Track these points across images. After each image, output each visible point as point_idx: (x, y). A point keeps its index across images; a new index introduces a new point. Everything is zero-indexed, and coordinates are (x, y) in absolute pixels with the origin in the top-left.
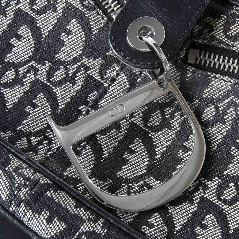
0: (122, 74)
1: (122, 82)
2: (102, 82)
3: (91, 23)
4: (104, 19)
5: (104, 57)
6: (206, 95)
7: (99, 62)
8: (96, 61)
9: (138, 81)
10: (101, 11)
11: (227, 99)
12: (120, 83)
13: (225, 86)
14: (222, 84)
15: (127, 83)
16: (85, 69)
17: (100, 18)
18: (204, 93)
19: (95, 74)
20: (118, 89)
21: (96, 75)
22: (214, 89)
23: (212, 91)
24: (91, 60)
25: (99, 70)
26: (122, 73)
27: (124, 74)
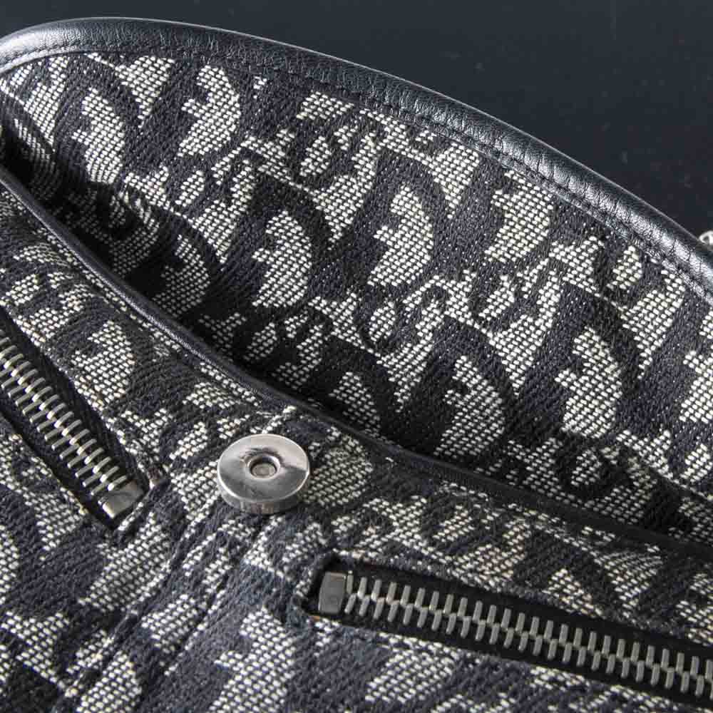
0: (122, 655)
1: (119, 680)
2: (61, 685)
3: (40, 524)
4: (78, 514)
5: (72, 611)
6: (376, 694)
7: (55, 625)
8: (46, 623)
9: (167, 673)
10: (69, 492)
11: (440, 704)
12: (114, 684)
13: (433, 668)
14: (424, 663)
15: (133, 681)
16: (10, 648)
17: (68, 512)
18: (369, 691)
19: (40, 662)
20: (106, 701)
21: (43, 666)
22: (400, 677)
23: (394, 681)
24: (32, 621)
25: (53, 648)
26: (119, 653)
27: (125, 657)
